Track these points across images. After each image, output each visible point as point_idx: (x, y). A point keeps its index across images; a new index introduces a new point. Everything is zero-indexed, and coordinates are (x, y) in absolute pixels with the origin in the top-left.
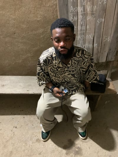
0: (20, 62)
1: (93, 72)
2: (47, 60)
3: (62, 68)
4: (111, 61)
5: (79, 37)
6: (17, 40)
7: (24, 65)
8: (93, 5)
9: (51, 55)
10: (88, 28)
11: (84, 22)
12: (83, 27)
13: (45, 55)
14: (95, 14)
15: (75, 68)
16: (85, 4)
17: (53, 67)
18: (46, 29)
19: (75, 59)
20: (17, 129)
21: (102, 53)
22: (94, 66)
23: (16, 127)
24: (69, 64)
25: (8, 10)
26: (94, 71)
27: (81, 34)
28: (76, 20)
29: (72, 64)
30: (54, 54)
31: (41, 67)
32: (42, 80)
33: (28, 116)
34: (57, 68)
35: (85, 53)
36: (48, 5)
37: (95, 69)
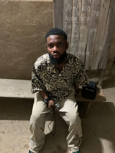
0: (12, 65)
1: (83, 77)
2: (42, 66)
3: (56, 74)
4: (102, 69)
5: (73, 44)
6: (10, 43)
7: (15, 68)
8: (86, 16)
9: (45, 61)
10: (81, 37)
11: (77, 31)
12: (77, 35)
13: (39, 62)
14: (88, 24)
15: (68, 74)
16: (79, 15)
17: (47, 73)
18: (41, 35)
19: (68, 66)
20: (5, 134)
21: (94, 61)
22: (85, 71)
23: (3, 133)
24: (63, 70)
25: (4, 14)
26: (85, 76)
27: (74, 42)
28: (70, 28)
29: (65, 70)
30: (49, 60)
31: (35, 73)
32: (36, 87)
33: (17, 121)
34: (51, 75)
35: (76, 60)
36: (44, 13)
37: (85, 74)
